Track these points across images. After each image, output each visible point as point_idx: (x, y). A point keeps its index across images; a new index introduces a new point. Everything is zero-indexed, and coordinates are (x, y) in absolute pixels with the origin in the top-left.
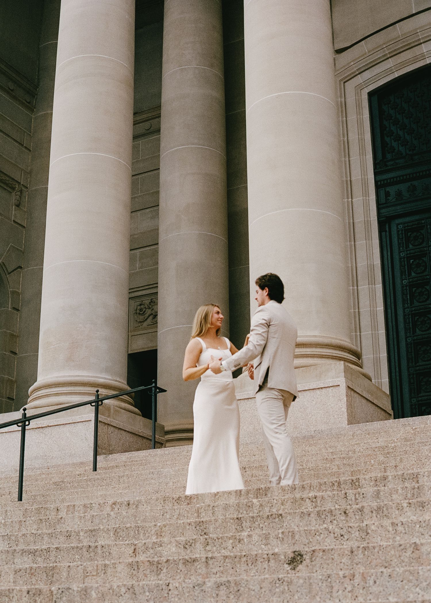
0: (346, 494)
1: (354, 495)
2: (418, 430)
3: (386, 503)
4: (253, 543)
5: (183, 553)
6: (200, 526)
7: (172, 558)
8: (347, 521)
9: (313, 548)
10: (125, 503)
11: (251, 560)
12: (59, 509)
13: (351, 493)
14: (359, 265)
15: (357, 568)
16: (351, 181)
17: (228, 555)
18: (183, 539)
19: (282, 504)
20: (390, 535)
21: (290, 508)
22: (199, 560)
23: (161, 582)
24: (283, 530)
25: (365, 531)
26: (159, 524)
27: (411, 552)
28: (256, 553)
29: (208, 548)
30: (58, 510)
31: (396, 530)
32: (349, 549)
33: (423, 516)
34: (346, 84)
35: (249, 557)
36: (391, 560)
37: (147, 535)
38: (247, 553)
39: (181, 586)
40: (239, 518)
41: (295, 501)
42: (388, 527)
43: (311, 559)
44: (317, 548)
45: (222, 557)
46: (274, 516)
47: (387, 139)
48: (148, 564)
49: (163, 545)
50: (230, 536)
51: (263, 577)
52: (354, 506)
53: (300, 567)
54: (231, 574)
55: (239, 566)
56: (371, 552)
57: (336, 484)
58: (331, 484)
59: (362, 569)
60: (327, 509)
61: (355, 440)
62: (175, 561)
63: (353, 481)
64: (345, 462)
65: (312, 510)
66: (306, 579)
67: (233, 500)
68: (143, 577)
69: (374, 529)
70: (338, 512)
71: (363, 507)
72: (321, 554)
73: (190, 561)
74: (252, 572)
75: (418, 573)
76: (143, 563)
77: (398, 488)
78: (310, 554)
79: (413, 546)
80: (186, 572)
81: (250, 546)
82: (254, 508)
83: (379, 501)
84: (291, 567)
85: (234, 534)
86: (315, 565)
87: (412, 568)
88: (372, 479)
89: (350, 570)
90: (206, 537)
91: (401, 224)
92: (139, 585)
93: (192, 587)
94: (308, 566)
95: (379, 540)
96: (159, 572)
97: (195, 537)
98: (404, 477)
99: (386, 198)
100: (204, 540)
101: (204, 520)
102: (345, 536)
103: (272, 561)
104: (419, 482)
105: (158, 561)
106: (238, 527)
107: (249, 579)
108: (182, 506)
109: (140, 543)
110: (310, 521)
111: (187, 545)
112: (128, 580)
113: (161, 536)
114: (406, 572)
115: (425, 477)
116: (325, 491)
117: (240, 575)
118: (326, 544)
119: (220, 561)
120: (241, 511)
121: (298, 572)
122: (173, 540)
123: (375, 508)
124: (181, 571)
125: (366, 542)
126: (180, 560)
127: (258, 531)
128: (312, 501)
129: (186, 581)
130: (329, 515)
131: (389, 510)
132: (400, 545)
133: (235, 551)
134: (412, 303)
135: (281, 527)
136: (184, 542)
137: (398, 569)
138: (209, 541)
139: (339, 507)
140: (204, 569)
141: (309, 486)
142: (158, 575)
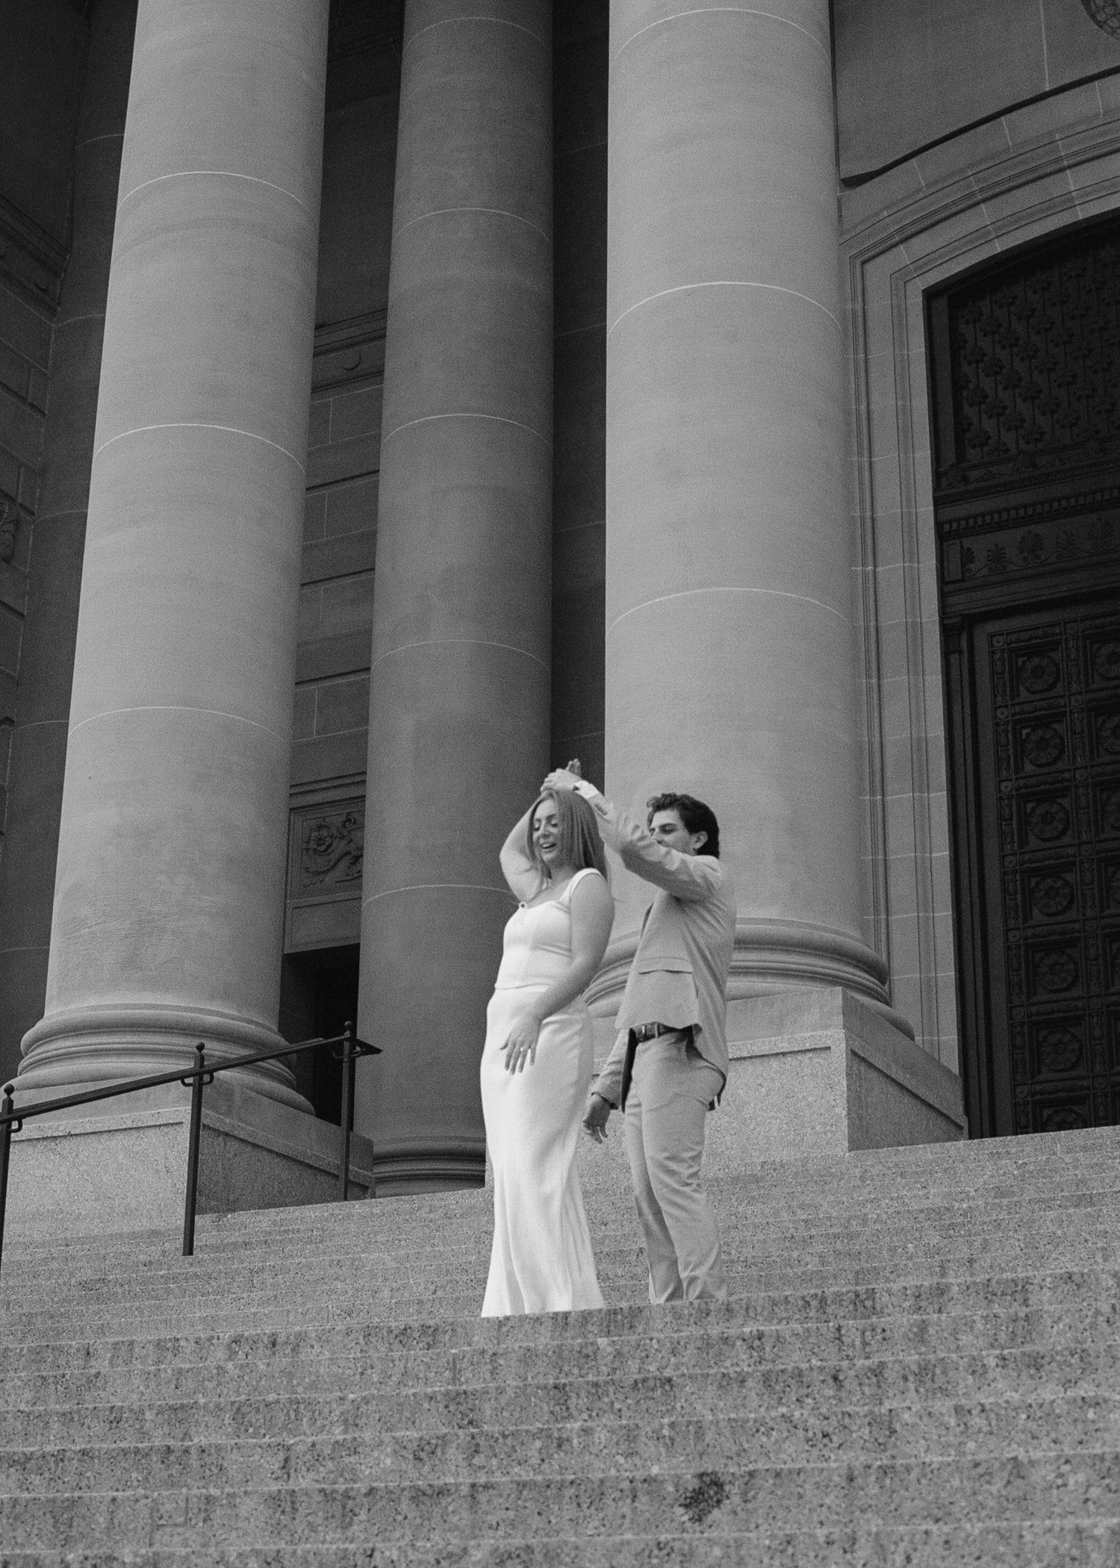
0: (839, 1329)
1: (859, 1333)
2: (1032, 1168)
3: (943, 1355)
4: (594, 1450)
5: (412, 1473)
6: (458, 1403)
7: (382, 1485)
8: (840, 1400)
9: (751, 1467)
10: (266, 1340)
11: (588, 1495)
12: (91, 1350)
13: (852, 1326)
14: (889, 739)
15: (862, 1521)
16: (873, 520)
17: (528, 1479)
18: (413, 1434)
19: (673, 1353)
20: (952, 1439)
21: (693, 1362)
22: (453, 1490)
23: (352, 1547)
24: (673, 1419)
25: (887, 1427)
26: (351, 1396)
27: (1004, 1482)
28: (601, 1476)
29: (477, 1461)
30: (88, 1353)
31: (965, 1424)
32: (844, 1472)
33: (1039, 1391)
34: (868, 266)
35: (583, 1487)
36: (951, 1503)
37: (318, 1423)
38: (580, 1475)
39: (406, 1557)
40: (561, 1387)
41: (706, 1344)
42: (946, 1418)
43: (745, 1493)
44: (761, 1465)
45: (515, 1486)
46: (651, 1383)
47: (970, 411)
48: (320, 1498)
49: (360, 1450)
50: (535, 1431)
51: (617, 1538)
52: (860, 1363)
53: (716, 1514)
54: (534, 1527)
55: (556, 1508)
56: (901, 1480)
57: (814, 1303)
58: (800, 1303)
59: (875, 1524)
60: (789, 1368)
61: (866, 1191)
62: (391, 1492)
63: (857, 1296)
64: (839, 1246)
65: (750, 1370)
66: (728, 1547)
67: (544, 1340)
68: (306, 1531)
69: (910, 1421)
70: (817, 1377)
71: (882, 1365)
72: (771, 1481)
73: (429, 1492)
74: (591, 1526)
75: (1021, 1536)
76: (306, 1494)
77: (975, 1318)
78: (742, 1481)
79: (1009, 1467)
80: (418, 1521)
81: (587, 1458)
82: (600, 1362)
83: (923, 1349)
84: (691, 1514)
85: (546, 1426)
86: (756, 1510)
87: (1005, 1523)
88: (909, 1292)
89: (846, 1525)
90: (473, 1430)
91: (1002, 635)
92: (295, 1552)
93: (433, 1562)
94: (735, 1513)
95: (922, 1450)
96: (347, 1520)
97: (445, 1430)
98: (990, 1289)
99: (963, 565)
100: (469, 1439)
101: (470, 1388)
102: (835, 1438)
103: (643, 1499)
104: (1030, 1302)
105: (346, 1490)
106: (557, 1408)
107: (580, 1543)
108: (412, 1352)
109: (299, 1443)
110: (745, 1398)
111: (425, 1451)
112: (267, 1538)
113: (357, 1425)
114: (988, 1533)
115: (1045, 1290)
116: (784, 1322)
117: (558, 1532)
118: (784, 1456)
119: (509, 1495)
120: (566, 1368)
121: (711, 1526)
122: (386, 1437)
123: (915, 1368)
124: (406, 1518)
125: (888, 1454)
126: (404, 1489)
127: (608, 1420)
128: (752, 1347)
129: (419, 1544)
130: (793, 1382)
131: (951, 1374)
132: (977, 1465)
133: (548, 1471)
134: (1022, 843)
135: (668, 1410)
136: (415, 1444)
137: (968, 1526)
138: (482, 1442)
139: (819, 1363)
140: (465, 1515)
141: (744, 1307)
142: (345, 1527)
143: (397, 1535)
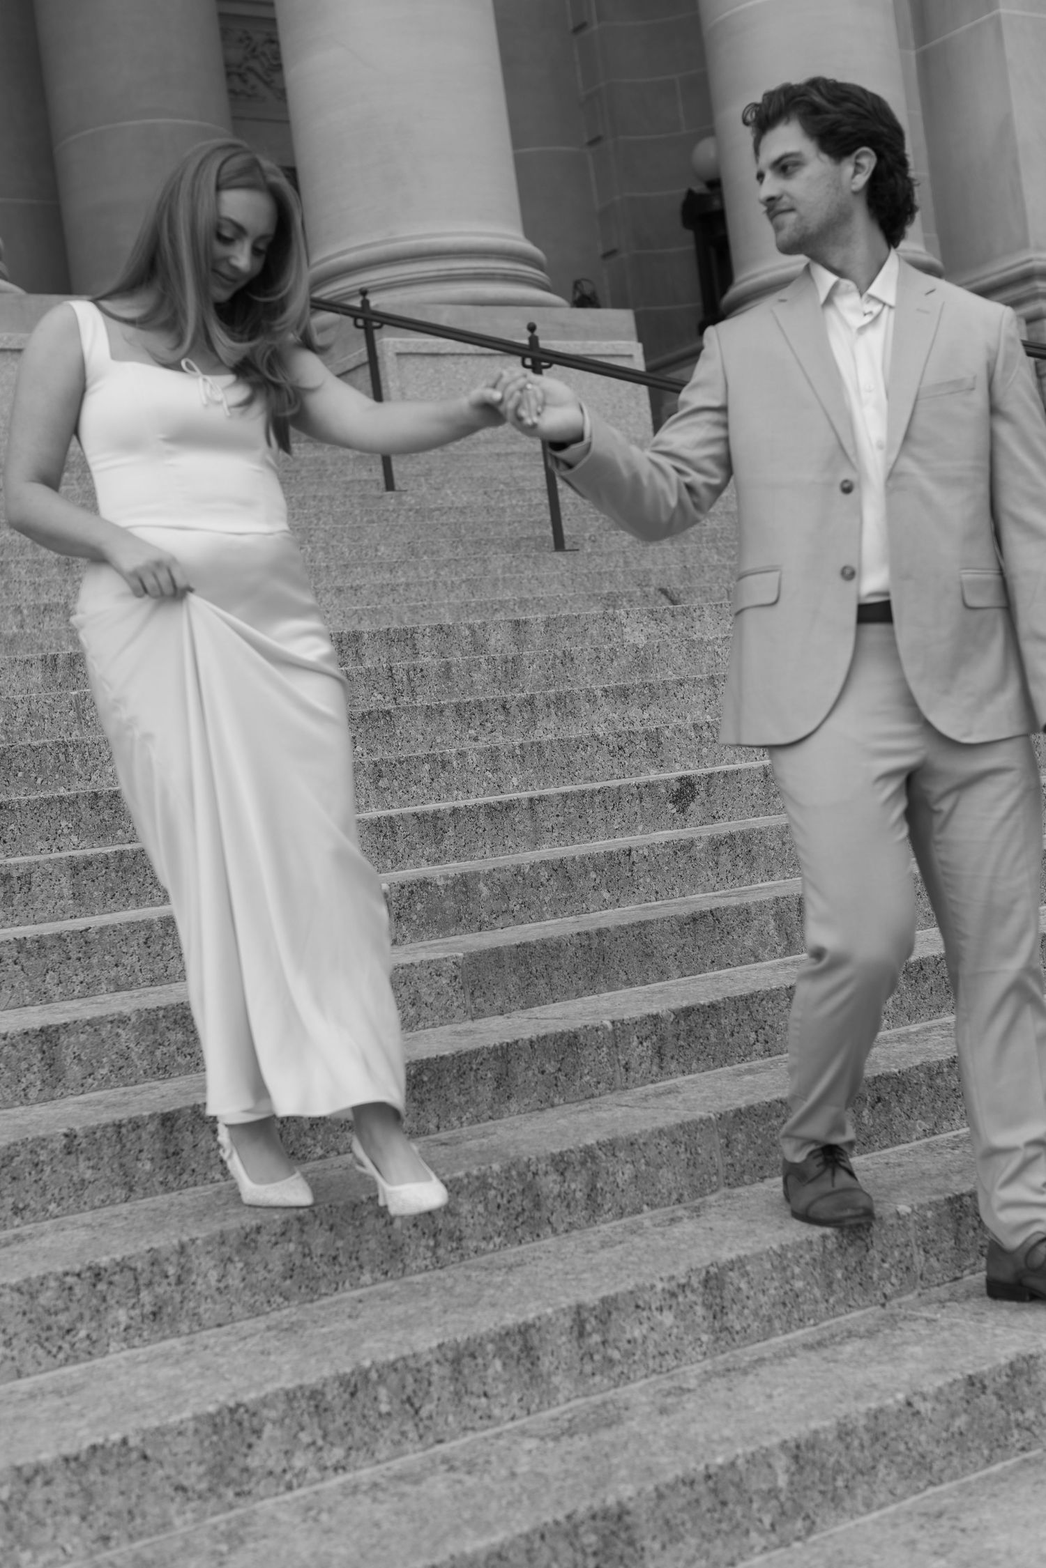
11: (611, 800)
35: (607, 794)
43: (707, 790)
44: (718, 769)
53: (692, 806)
55: (591, 812)
72: (722, 781)
74: (616, 821)
78: (706, 782)
80: (494, 831)
84: (677, 807)
86: (715, 801)
94: (703, 804)
103: (647, 799)
121: (690, 815)
140: (528, 823)
142: (438, 843)
143: (480, 844)
